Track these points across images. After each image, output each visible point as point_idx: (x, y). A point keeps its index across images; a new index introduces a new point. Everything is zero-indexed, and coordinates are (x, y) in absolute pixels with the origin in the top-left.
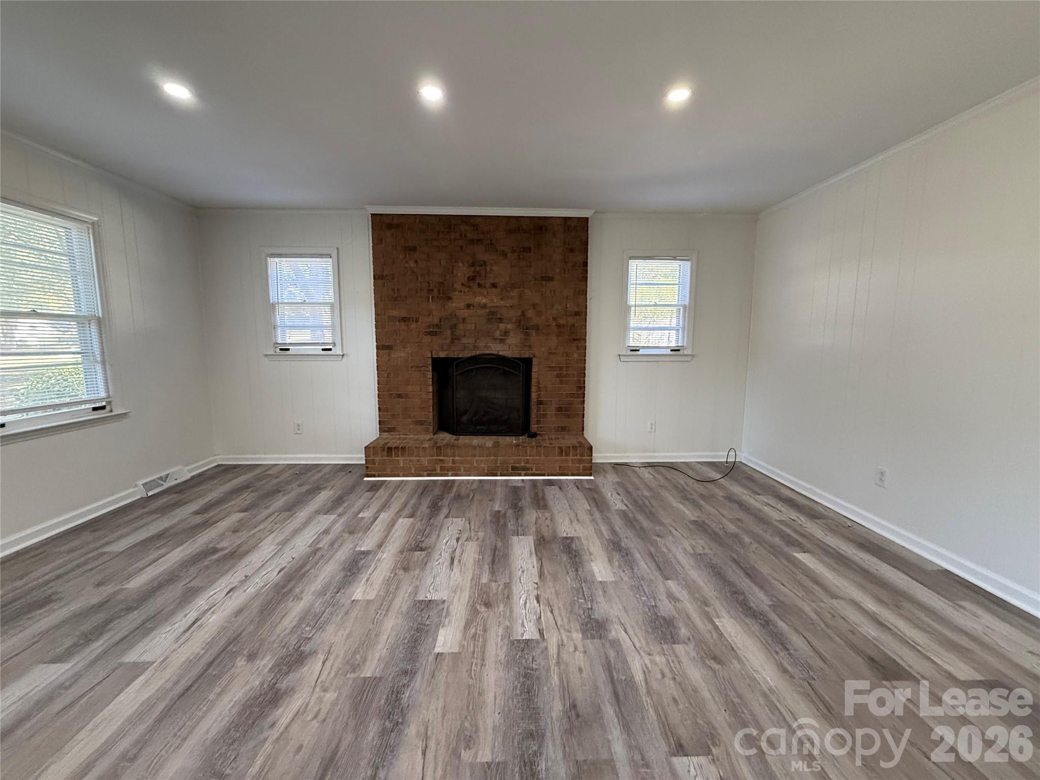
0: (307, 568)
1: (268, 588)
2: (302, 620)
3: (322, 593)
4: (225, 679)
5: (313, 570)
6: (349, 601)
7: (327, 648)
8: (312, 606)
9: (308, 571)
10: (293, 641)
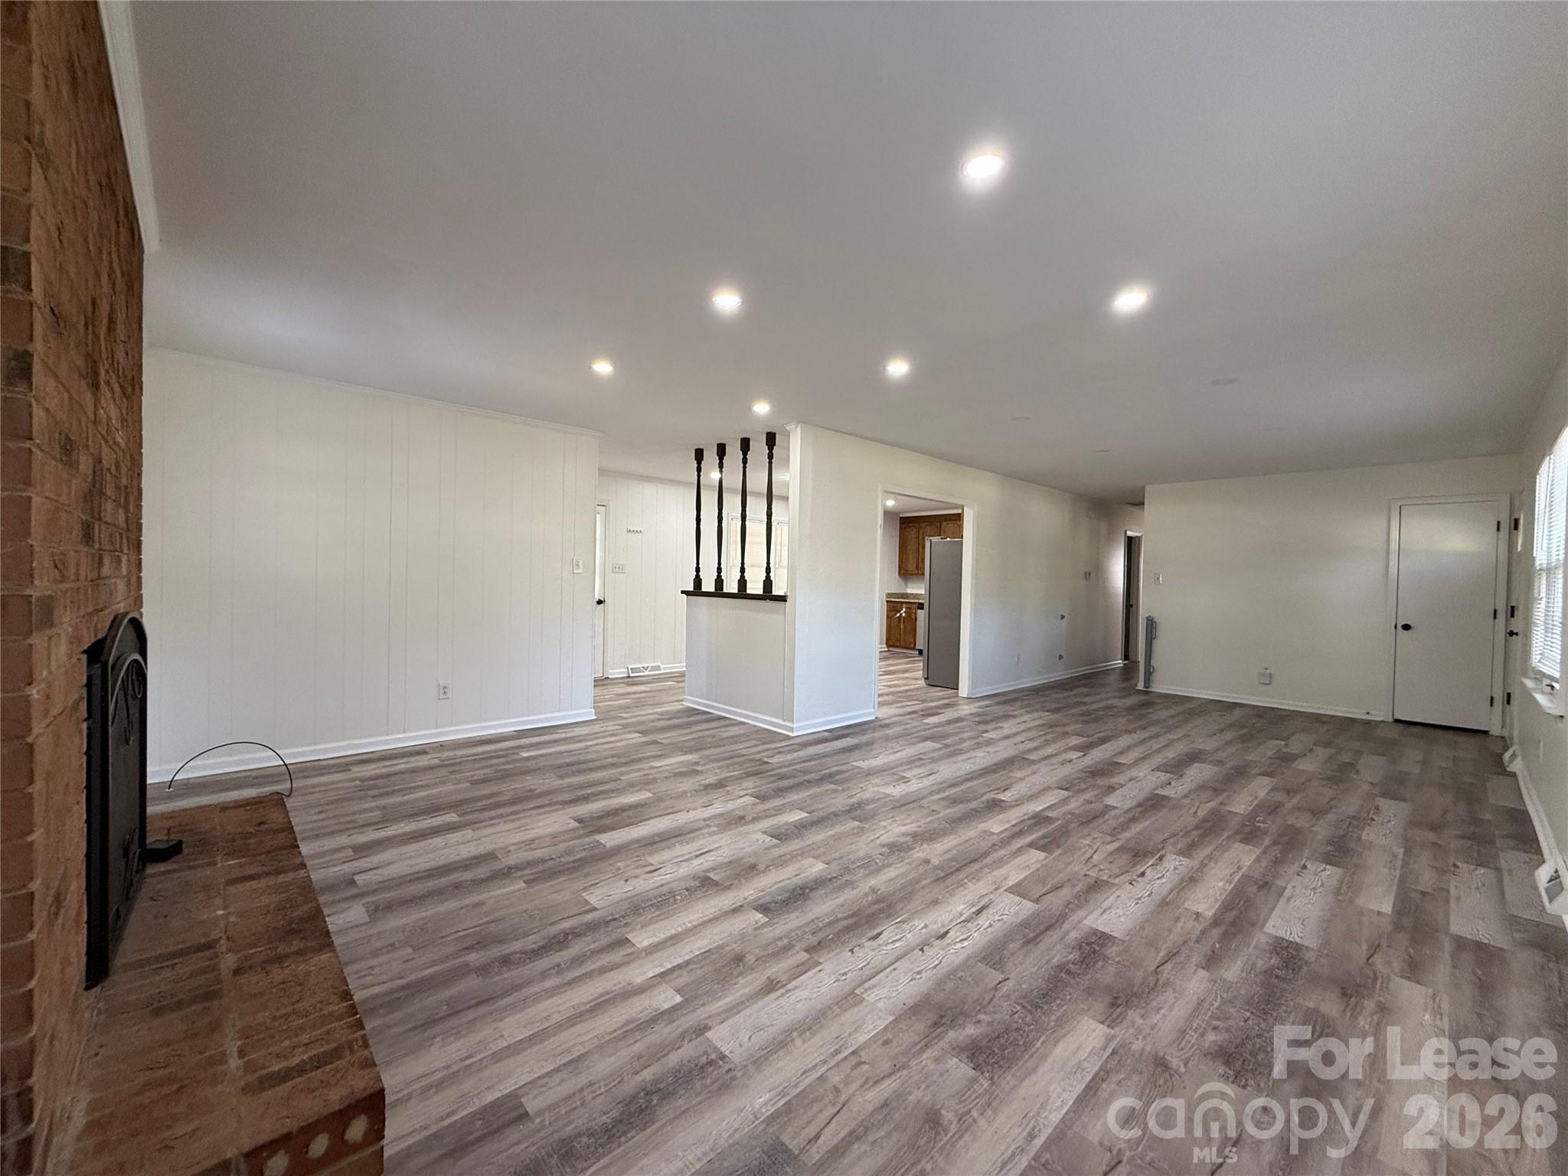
0: (845, 923)
1: (898, 917)
2: (879, 870)
3: (849, 884)
4: (947, 856)
5: (839, 916)
6: (831, 866)
7: (872, 844)
8: (866, 876)
9: (845, 918)
10: (893, 858)
